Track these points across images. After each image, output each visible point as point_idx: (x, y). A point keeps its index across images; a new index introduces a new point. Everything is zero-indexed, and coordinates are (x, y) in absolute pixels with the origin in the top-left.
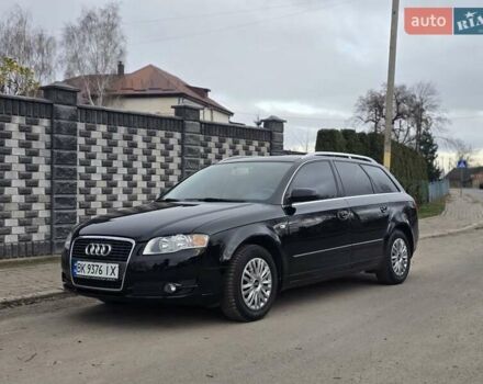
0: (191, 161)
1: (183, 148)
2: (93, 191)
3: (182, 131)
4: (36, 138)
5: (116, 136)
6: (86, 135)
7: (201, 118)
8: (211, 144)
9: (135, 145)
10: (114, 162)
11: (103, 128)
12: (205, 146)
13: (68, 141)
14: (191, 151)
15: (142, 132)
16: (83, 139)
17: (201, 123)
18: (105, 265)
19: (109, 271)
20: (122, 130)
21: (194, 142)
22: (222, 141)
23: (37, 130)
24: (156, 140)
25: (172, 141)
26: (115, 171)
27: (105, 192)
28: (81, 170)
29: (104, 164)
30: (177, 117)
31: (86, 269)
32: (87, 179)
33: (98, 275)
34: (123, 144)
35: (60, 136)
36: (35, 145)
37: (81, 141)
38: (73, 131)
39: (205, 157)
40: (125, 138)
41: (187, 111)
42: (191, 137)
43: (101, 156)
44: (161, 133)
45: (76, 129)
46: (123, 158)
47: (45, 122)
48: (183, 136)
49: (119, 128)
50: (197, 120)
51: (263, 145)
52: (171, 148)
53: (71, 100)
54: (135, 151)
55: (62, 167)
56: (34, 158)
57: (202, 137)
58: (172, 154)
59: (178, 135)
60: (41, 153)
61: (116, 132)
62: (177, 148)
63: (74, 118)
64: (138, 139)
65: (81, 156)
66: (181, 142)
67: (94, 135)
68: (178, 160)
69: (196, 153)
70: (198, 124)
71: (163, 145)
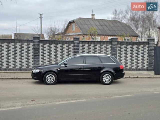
0: (114, 51)
4: (70, 48)
5: (90, 47)
8: (123, 47)
9: (96, 48)
11: (87, 45)
12: (120, 47)
13: (77, 48)
14: (114, 49)
20: (92, 45)
21: (115, 47)
22: (127, 46)
23: (70, 46)
24: (103, 47)
34: (93, 48)
35: (75, 48)
36: (70, 49)
37: (81, 48)
39: (120, 50)
44: (105, 45)
46: (92, 51)
47: (72, 45)
49: (91, 45)
51: (145, 46)
53: (78, 40)
55: (75, 54)
56: (69, 52)
57: (119, 45)
59: (110, 45)
60: (71, 51)
62: (110, 48)
65: (81, 51)
67: (84, 47)
68: (110, 51)
69: (116, 49)
70: (117, 42)
71: (105, 48)
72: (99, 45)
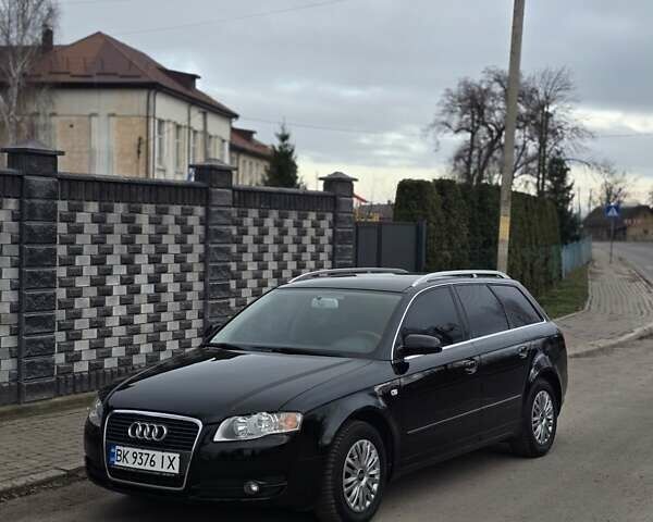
0: (218, 250)
1: (207, 231)
2: (78, 303)
3: (207, 205)
5: (112, 218)
6: (69, 219)
7: (234, 182)
8: (248, 221)
9: (138, 230)
10: (108, 257)
11: (93, 207)
12: (238, 224)
13: (44, 231)
14: (219, 234)
15: (149, 209)
16: (65, 225)
17: (234, 190)
18: (159, 454)
19: (165, 462)
20: (120, 209)
21: (223, 220)
22: (264, 216)
23: (0, 215)
24: (169, 220)
25: (192, 221)
26: (109, 272)
27: (95, 304)
28: (62, 272)
29: (94, 262)
30: (199, 183)
31: (129, 458)
32: (68, 285)
33: (148, 467)
34: (121, 229)
35: (34, 224)
37: (62, 228)
38: (51, 215)
39: (238, 242)
40: (125, 220)
41: (213, 172)
42: (220, 212)
43: (90, 250)
44: (176, 210)
45: (55, 212)
46: (120, 250)
47: (12, 204)
48: (207, 212)
49: (116, 204)
50: (230, 187)
51: (323, 218)
52: (190, 231)
53: (48, 169)
54: (139, 239)
55: (36, 270)
57: (234, 212)
58: (191, 239)
59: (199, 210)
60: (5, 251)
61: (111, 212)
62: (199, 230)
63: (53, 196)
64: (143, 220)
65: (62, 250)
66: (204, 222)
67: (80, 217)
68: (199, 249)
69: (226, 236)
70: (229, 191)
71: (178, 227)
72: (154, 206)
